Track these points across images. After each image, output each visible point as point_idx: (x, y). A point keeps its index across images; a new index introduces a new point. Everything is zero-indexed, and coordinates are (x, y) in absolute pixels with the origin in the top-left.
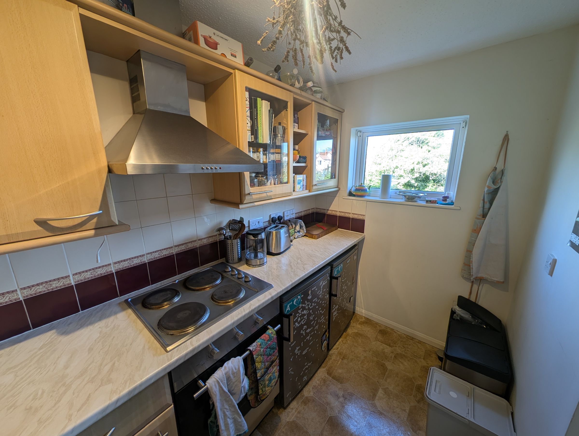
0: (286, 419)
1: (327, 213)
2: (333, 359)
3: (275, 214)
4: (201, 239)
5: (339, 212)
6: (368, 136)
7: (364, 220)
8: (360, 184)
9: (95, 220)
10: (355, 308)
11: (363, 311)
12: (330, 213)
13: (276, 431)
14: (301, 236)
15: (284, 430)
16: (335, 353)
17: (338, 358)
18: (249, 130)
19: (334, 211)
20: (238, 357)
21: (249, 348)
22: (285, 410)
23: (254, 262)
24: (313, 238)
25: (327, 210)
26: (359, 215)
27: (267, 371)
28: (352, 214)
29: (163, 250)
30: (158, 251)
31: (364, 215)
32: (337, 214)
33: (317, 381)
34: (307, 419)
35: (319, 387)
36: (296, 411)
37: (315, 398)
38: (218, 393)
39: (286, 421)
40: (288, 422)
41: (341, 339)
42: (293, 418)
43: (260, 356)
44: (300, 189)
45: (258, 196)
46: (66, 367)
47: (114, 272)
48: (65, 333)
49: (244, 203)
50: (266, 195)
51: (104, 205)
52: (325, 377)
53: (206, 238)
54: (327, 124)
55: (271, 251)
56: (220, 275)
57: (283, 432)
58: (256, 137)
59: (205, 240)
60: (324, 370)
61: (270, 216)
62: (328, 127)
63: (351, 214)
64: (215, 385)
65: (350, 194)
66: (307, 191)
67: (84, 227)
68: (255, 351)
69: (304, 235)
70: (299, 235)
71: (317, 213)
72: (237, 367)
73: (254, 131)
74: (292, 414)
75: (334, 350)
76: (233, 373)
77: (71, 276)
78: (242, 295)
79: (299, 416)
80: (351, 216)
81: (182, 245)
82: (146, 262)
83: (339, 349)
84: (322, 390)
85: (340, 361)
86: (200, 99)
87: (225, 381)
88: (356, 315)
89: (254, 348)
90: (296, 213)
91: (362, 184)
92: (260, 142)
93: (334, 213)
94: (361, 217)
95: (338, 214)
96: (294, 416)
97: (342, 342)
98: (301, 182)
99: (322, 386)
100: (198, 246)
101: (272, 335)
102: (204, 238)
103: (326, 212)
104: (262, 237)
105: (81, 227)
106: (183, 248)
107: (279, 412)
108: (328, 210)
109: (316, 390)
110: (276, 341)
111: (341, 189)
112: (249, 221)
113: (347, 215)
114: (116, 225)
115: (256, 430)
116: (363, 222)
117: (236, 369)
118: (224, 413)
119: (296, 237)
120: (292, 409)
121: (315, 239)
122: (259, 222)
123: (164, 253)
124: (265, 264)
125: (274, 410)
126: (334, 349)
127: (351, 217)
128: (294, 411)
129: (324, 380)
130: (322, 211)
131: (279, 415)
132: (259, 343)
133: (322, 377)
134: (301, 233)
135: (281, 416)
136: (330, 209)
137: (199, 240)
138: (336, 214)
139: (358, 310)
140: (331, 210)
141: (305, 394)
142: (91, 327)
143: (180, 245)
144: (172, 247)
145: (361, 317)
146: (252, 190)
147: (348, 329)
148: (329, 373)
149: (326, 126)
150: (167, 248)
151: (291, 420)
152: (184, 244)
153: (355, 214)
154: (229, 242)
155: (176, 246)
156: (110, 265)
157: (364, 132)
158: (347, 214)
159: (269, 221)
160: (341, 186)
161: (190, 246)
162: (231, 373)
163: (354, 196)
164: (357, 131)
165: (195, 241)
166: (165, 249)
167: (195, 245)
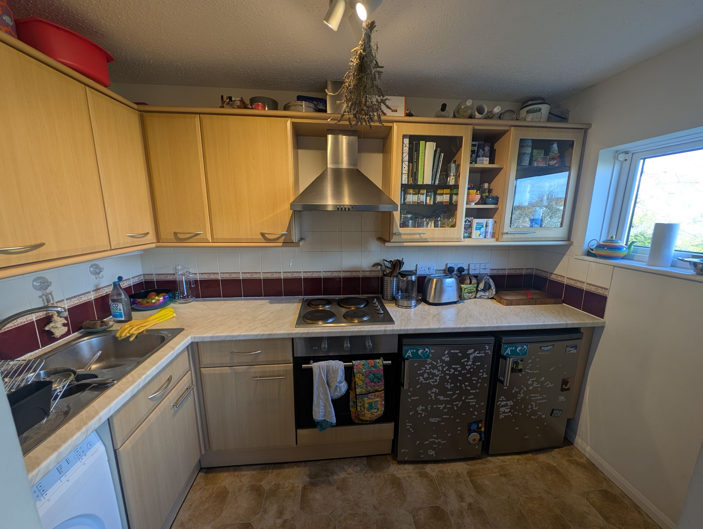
0: (394, 471)
1: (550, 278)
2: (487, 466)
3: (454, 264)
4: (365, 271)
5: (567, 278)
6: (644, 159)
7: (606, 297)
8: (609, 238)
9: (284, 237)
10: (576, 437)
11: (588, 449)
12: (554, 278)
13: (379, 471)
14: (487, 297)
15: (386, 476)
16: (497, 463)
17: (496, 471)
18: (406, 174)
19: (560, 276)
20: (342, 362)
21: (353, 361)
22: (398, 465)
23: (401, 302)
24: (501, 303)
25: (550, 273)
26: (599, 287)
27: (368, 394)
28: (587, 284)
29: (334, 271)
30: (330, 271)
31: (606, 289)
32: (564, 282)
33: (449, 470)
34: (413, 487)
35: (447, 476)
36: (407, 473)
37: (434, 480)
38: (317, 375)
39: (393, 473)
40: (394, 474)
41: (519, 457)
42: (401, 475)
43: (361, 375)
44: (479, 236)
45: (408, 237)
46: (260, 315)
47: (302, 277)
48: (271, 303)
49: (391, 241)
50: (419, 237)
51: (289, 229)
52: (461, 473)
53: (369, 271)
54: (553, 150)
55: (428, 300)
56: (365, 303)
57: (384, 478)
58: (415, 179)
59: (368, 273)
60: (466, 467)
61: (447, 265)
62: (555, 153)
63: (585, 284)
64: (317, 369)
65: (589, 253)
66: (494, 239)
67: (279, 240)
68: (356, 366)
69: (492, 297)
70: (484, 296)
71: (537, 277)
72: (337, 368)
73: (413, 173)
74: (402, 473)
75: (497, 461)
76: (333, 370)
77: (282, 273)
78: (365, 319)
79: (407, 478)
80: (585, 287)
81: (348, 271)
82: (322, 277)
83: (505, 463)
84: (448, 480)
85: (496, 474)
86: (378, 152)
87: (325, 370)
88: (572, 449)
89: (357, 364)
90: (491, 269)
91: (612, 237)
92: (419, 183)
93: (559, 279)
94: (600, 291)
95: (566, 281)
96: (402, 475)
97: (518, 460)
98: (483, 227)
99: (451, 477)
100: (361, 277)
101: (378, 365)
102: (367, 271)
103: (549, 276)
104: (412, 278)
105: (278, 240)
106: (348, 275)
107: (391, 462)
108: (552, 273)
109: (442, 475)
110: (382, 373)
111: (573, 244)
112: (417, 265)
113: (578, 285)
114: (293, 242)
115: (365, 458)
116: (603, 299)
117: (336, 368)
118: (319, 393)
119: (478, 296)
120: (405, 469)
121: (503, 305)
122: (429, 268)
123: (334, 275)
124: (413, 307)
125: (388, 456)
126: (498, 459)
127: (585, 289)
128: (406, 472)
129: (459, 475)
130: (544, 274)
131: (390, 463)
132: (363, 363)
133: (459, 471)
134: (487, 294)
135: (391, 465)
136: (554, 273)
137: (363, 271)
138: (562, 281)
139: (579, 443)
140: (556, 274)
141: (427, 469)
142: (280, 304)
143: (347, 271)
144: (340, 271)
145: (582, 456)
146: (402, 230)
147: (542, 455)
148: (470, 474)
149: (552, 153)
150: (337, 271)
151: (397, 476)
152: (350, 271)
153: (591, 285)
154: (386, 278)
155: (343, 271)
156: (301, 272)
157: (633, 152)
158: (579, 283)
159: (445, 270)
160: (574, 239)
161: (354, 275)
162: (331, 367)
163: (595, 256)
164: (618, 153)
165: (359, 271)
166: (335, 271)
167: (359, 275)
